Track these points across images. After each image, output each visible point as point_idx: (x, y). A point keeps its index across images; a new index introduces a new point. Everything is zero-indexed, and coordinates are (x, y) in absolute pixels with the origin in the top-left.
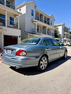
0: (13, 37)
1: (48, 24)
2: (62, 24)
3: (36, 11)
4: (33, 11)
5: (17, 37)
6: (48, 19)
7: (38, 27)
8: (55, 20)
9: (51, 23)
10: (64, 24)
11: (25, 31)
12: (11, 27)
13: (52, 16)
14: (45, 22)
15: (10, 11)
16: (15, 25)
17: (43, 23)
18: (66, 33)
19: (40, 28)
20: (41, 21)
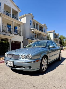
0: (17, 42)
1: (42, 31)
2: (53, 31)
3: (33, 21)
4: (31, 21)
5: (20, 42)
6: (42, 27)
7: (35, 34)
8: (47, 28)
9: (45, 31)
10: (54, 31)
11: (25, 37)
12: (16, 34)
13: (45, 25)
14: (40, 30)
15: (16, 22)
16: (18, 33)
17: (39, 30)
18: (56, 39)
19: (36, 35)
20: (37, 29)
